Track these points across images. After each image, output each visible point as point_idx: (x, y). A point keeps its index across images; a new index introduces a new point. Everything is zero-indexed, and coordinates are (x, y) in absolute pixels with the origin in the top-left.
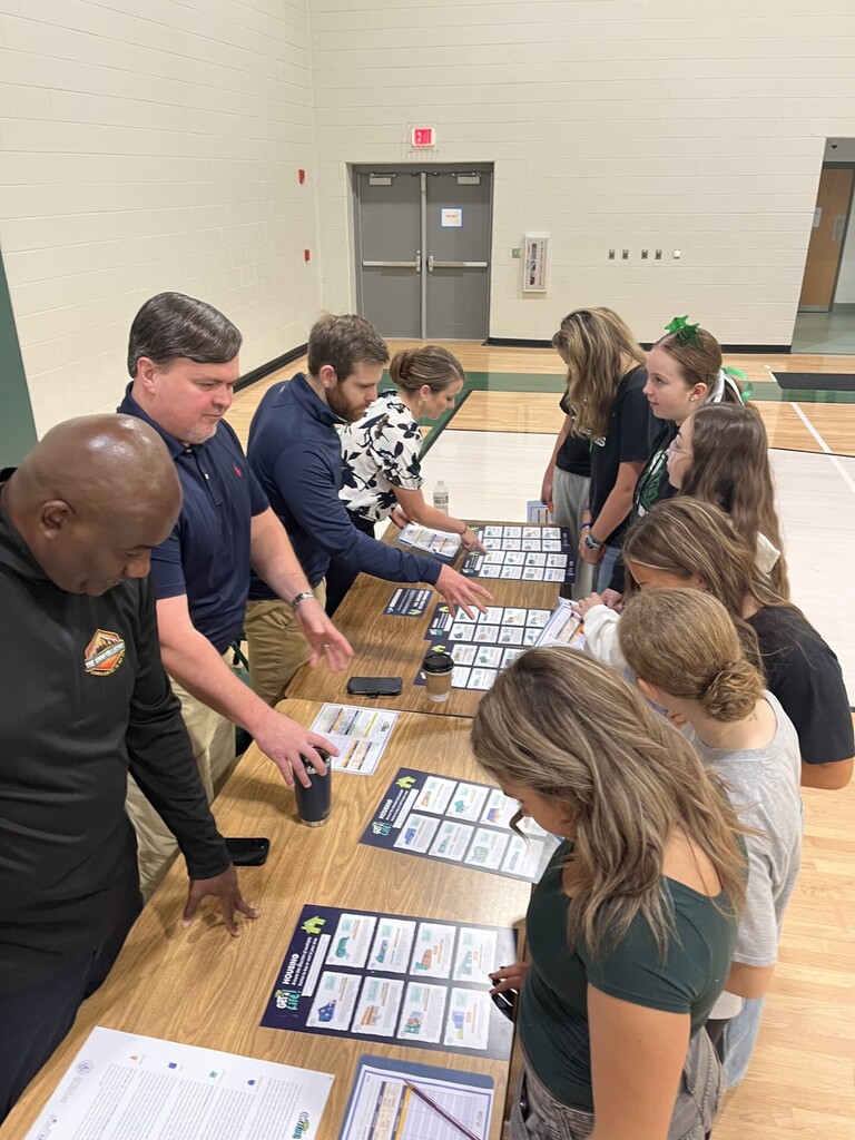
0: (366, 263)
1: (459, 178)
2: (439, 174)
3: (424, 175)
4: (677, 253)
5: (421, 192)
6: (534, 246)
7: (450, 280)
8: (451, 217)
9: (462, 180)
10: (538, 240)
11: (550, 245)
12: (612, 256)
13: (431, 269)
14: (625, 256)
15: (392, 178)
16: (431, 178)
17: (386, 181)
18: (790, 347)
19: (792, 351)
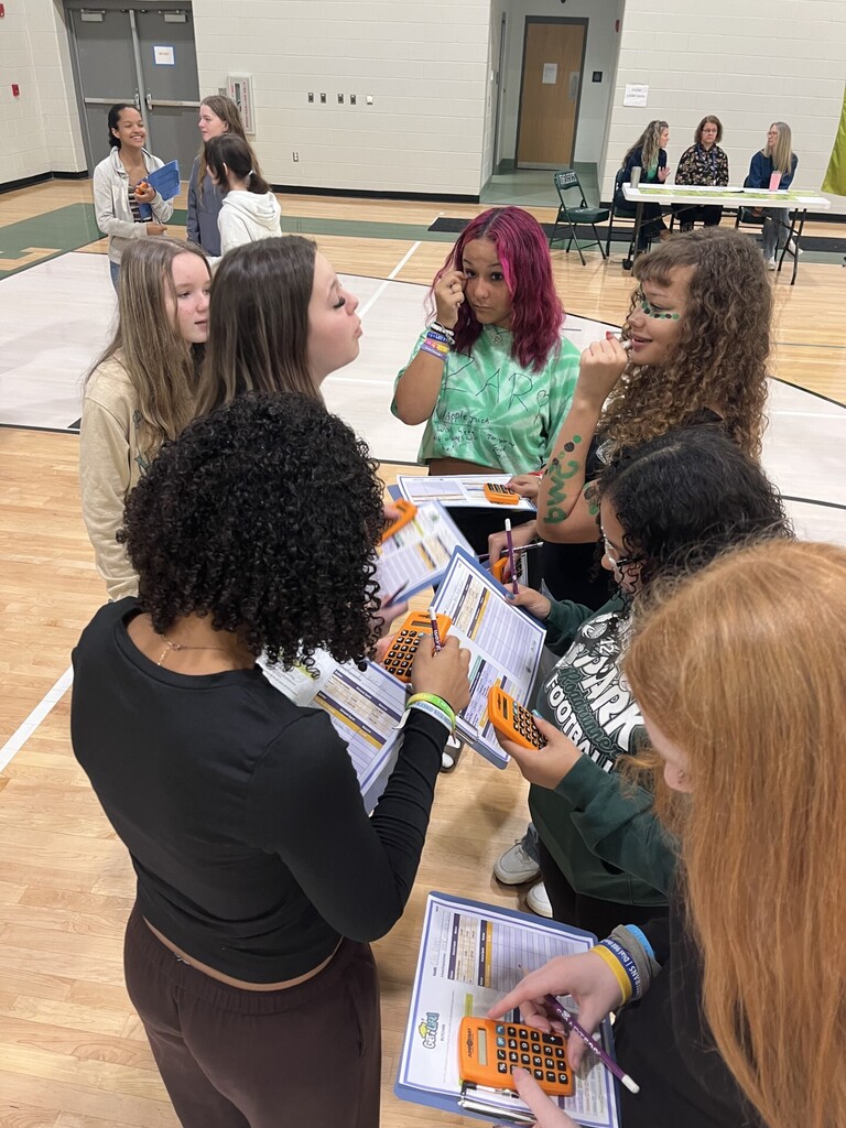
0: (87, 100)
1: (166, 16)
2: (146, 11)
3: (132, 12)
4: (370, 99)
5: (131, 29)
6: (237, 86)
7: (170, 120)
8: (164, 55)
9: (169, 18)
10: (240, 79)
11: (254, 85)
12: (311, 99)
13: (150, 108)
14: (323, 99)
15: (103, 15)
16: (140, 15)
17: (97, 17)
18: (478, 197)
19: (481, 200)
